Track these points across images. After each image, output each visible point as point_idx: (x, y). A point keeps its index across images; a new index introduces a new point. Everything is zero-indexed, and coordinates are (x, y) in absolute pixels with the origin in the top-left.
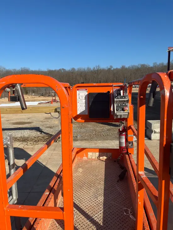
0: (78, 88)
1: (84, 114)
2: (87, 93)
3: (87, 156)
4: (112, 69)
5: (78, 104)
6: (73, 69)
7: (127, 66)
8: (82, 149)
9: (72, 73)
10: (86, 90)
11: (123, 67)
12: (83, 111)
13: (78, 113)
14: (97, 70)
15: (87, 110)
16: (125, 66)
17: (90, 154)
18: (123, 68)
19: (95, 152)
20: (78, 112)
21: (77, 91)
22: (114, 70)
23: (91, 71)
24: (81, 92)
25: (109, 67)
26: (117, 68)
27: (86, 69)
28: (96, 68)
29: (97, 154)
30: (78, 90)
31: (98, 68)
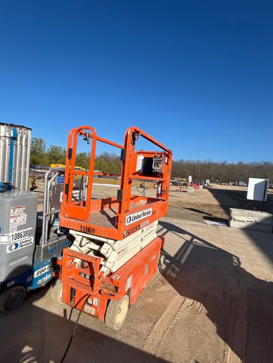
0: (139, 154)
1: (140, 172)
2: (144, 158)
3: (139, 202)
5: (137, 165)
6: (182, 160)
7: (245, 162)
8: (137, 197)
9: (180, 164)
10: (143, 155)
11: (240, 162)
12: (140, 170)
13: (136, 171)
14: (209, 164)
16: (242, 162)
17: (141, 201)
18: (240, 164)
19: (144, 200)
21: (138, 156)
22: (229, 165)
23: (202, 164)
25: (223, 162)
26: (232, 164)
27: (196, 161)
28: (207, 161)
29: (146, 201)
31: (209, 161)
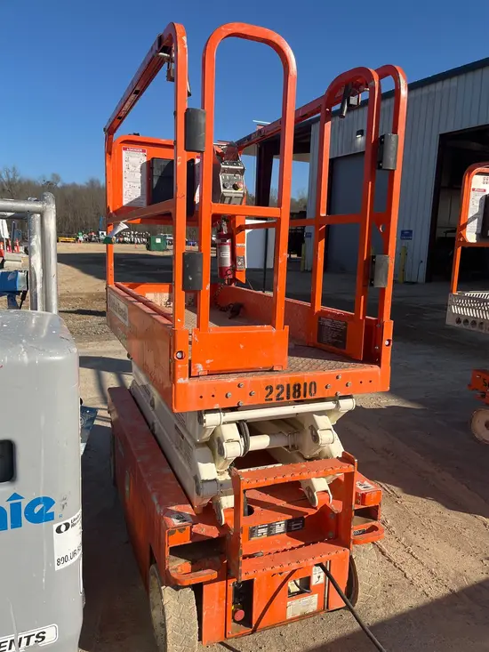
0: (125, 146)
1: (137, 205)
2: (145, 160)
4: (59, 185)
5: (125, 182)
10: (144, 151)
12: (136, 199)
13: (125, 203)
15: (145, 197)
19: (160, 292)
20: (124, 199)
21: (124, 152)
24: (132, 153)
25: (49, 178)
26: (74, 185)
29: (166, 295)
30: (125, 149)
31: (11, 176)
